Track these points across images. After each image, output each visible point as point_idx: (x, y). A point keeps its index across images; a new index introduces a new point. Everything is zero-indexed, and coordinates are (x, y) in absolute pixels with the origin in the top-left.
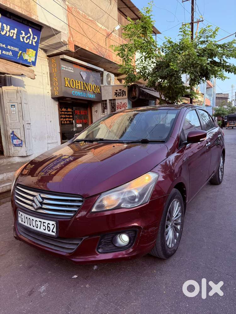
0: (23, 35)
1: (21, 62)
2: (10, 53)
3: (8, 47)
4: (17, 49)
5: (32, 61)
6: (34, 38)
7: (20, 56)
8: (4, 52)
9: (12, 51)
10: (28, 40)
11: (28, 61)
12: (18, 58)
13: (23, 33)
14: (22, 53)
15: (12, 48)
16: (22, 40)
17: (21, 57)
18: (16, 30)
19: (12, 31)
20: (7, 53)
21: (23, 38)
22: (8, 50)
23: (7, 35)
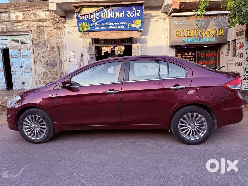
0: (129, 13)
1: (131, 29)
2: (123, 26)
3: (121, 24)
4: (126, 23)
5: (139, 27)
6: (137, 12)
7: (129, 26)
8: (119, 27)
9: (123, 25)
10: (133, 15)
11: (136, 27)
12: (128, 28)
13: (129, 12)
14: (130, 24)
15: (123, 23)
16: (128, 16)
17: (131, 27)
18: (124, 12)
19: (121, 14)
20: (121, 27)
21: (129, 15)
22: (121, 25)
23: (119, 17)
